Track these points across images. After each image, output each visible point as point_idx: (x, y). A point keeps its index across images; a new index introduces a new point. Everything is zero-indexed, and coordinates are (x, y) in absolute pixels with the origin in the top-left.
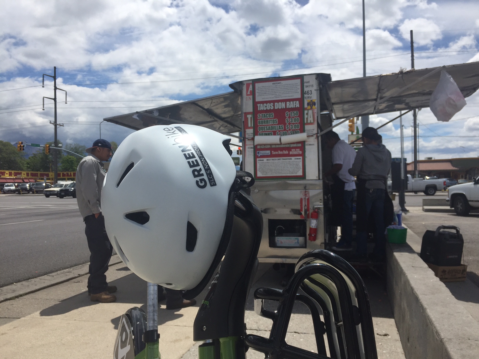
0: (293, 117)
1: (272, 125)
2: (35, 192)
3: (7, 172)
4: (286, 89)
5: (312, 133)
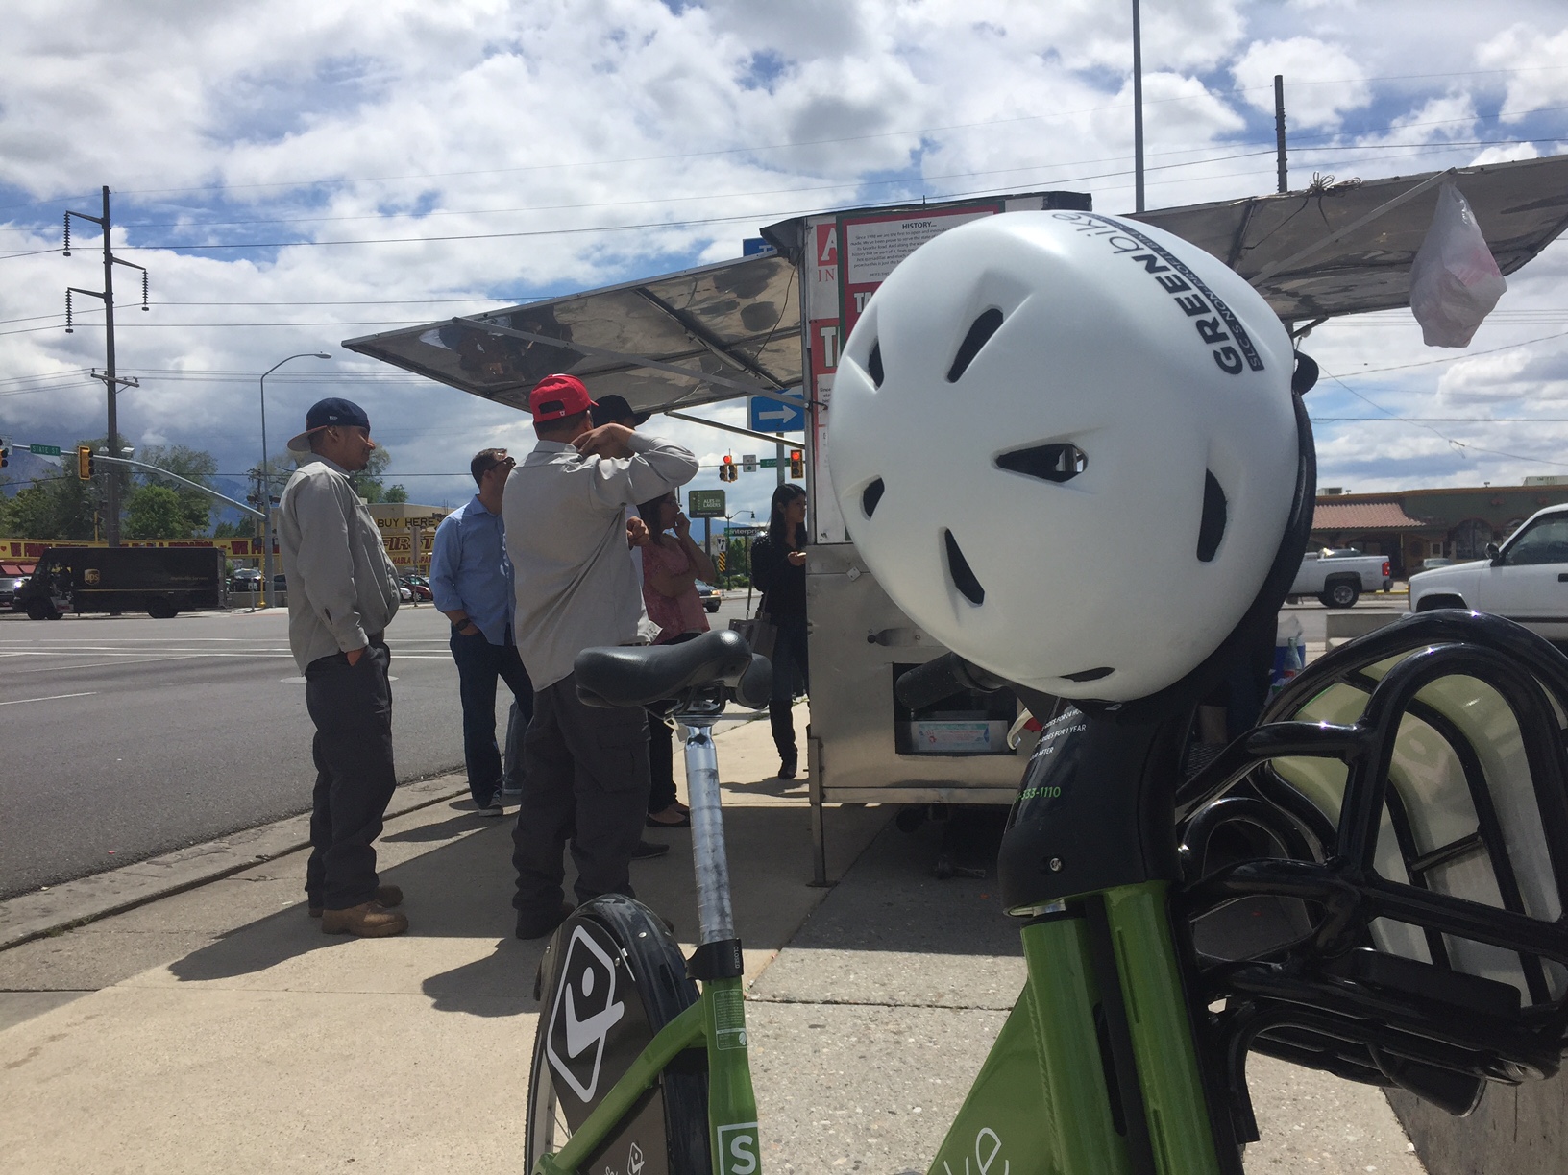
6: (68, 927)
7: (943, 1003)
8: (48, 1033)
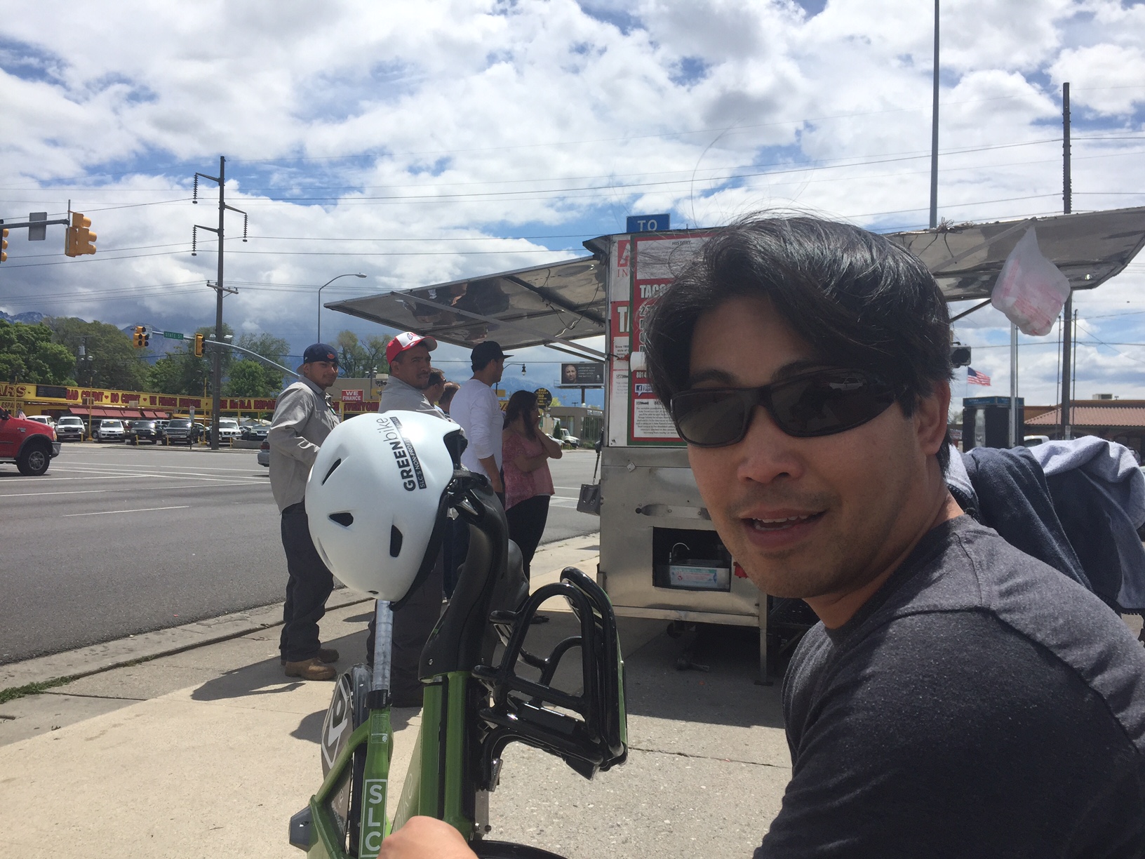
2: (168, 442)
3: (107, 393)
6: (139, 661)
7: (639, 747)
8: (113, 722)
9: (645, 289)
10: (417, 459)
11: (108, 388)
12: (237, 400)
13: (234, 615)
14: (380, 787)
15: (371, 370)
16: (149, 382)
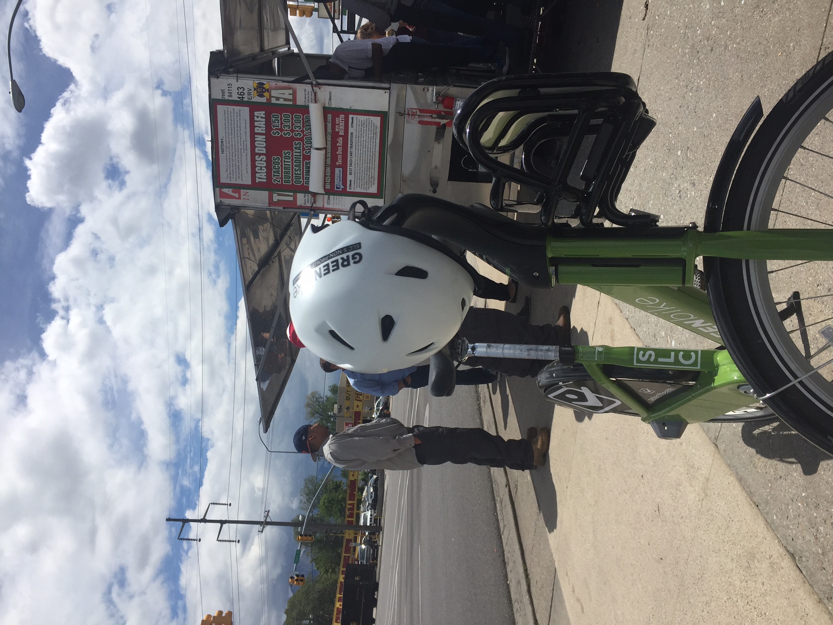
0: (282, 124)
1: (292, 160)
4: (233, 131)
5: (310, 94)
6: (527, 576)
8: (571, 593)
9: (259, 178)
10: (331, 253)
11: (334, 604)
12: (348, 513)
13: (498, 508)
14: (642, 352)
15: (331, 416)
16: (331, 575)
